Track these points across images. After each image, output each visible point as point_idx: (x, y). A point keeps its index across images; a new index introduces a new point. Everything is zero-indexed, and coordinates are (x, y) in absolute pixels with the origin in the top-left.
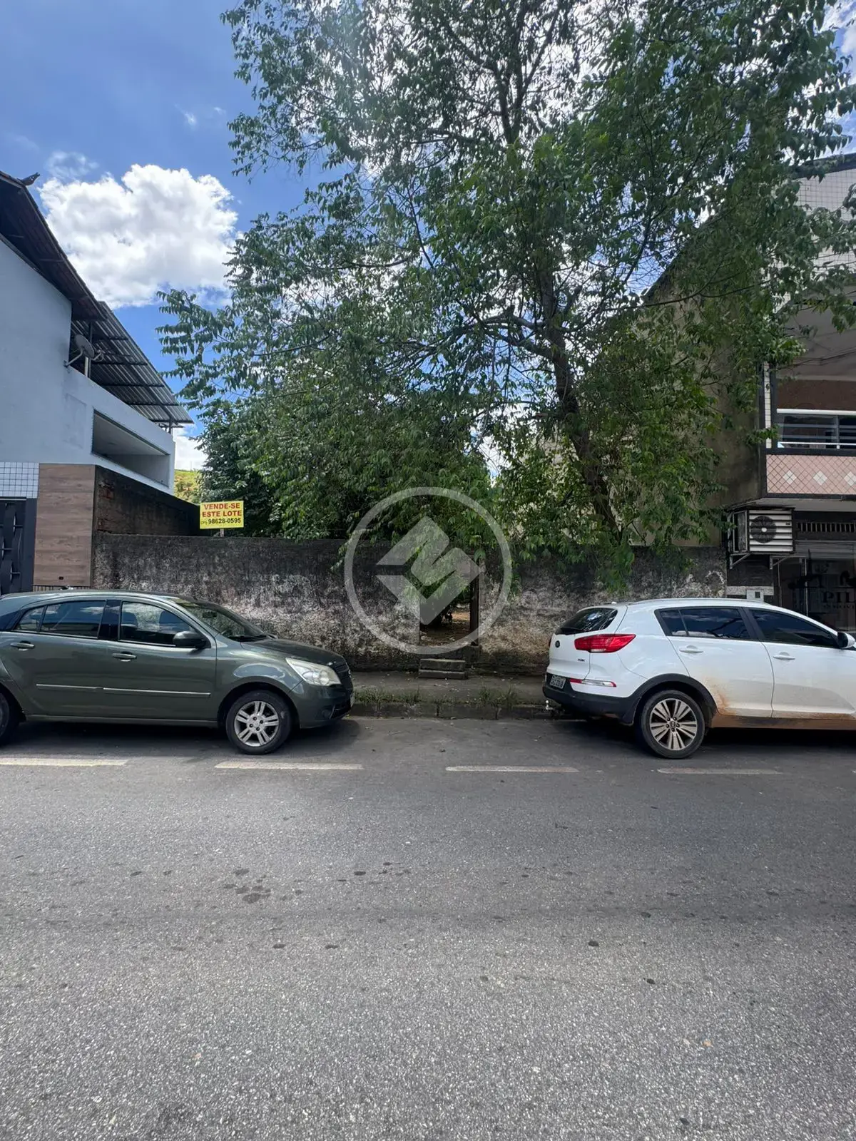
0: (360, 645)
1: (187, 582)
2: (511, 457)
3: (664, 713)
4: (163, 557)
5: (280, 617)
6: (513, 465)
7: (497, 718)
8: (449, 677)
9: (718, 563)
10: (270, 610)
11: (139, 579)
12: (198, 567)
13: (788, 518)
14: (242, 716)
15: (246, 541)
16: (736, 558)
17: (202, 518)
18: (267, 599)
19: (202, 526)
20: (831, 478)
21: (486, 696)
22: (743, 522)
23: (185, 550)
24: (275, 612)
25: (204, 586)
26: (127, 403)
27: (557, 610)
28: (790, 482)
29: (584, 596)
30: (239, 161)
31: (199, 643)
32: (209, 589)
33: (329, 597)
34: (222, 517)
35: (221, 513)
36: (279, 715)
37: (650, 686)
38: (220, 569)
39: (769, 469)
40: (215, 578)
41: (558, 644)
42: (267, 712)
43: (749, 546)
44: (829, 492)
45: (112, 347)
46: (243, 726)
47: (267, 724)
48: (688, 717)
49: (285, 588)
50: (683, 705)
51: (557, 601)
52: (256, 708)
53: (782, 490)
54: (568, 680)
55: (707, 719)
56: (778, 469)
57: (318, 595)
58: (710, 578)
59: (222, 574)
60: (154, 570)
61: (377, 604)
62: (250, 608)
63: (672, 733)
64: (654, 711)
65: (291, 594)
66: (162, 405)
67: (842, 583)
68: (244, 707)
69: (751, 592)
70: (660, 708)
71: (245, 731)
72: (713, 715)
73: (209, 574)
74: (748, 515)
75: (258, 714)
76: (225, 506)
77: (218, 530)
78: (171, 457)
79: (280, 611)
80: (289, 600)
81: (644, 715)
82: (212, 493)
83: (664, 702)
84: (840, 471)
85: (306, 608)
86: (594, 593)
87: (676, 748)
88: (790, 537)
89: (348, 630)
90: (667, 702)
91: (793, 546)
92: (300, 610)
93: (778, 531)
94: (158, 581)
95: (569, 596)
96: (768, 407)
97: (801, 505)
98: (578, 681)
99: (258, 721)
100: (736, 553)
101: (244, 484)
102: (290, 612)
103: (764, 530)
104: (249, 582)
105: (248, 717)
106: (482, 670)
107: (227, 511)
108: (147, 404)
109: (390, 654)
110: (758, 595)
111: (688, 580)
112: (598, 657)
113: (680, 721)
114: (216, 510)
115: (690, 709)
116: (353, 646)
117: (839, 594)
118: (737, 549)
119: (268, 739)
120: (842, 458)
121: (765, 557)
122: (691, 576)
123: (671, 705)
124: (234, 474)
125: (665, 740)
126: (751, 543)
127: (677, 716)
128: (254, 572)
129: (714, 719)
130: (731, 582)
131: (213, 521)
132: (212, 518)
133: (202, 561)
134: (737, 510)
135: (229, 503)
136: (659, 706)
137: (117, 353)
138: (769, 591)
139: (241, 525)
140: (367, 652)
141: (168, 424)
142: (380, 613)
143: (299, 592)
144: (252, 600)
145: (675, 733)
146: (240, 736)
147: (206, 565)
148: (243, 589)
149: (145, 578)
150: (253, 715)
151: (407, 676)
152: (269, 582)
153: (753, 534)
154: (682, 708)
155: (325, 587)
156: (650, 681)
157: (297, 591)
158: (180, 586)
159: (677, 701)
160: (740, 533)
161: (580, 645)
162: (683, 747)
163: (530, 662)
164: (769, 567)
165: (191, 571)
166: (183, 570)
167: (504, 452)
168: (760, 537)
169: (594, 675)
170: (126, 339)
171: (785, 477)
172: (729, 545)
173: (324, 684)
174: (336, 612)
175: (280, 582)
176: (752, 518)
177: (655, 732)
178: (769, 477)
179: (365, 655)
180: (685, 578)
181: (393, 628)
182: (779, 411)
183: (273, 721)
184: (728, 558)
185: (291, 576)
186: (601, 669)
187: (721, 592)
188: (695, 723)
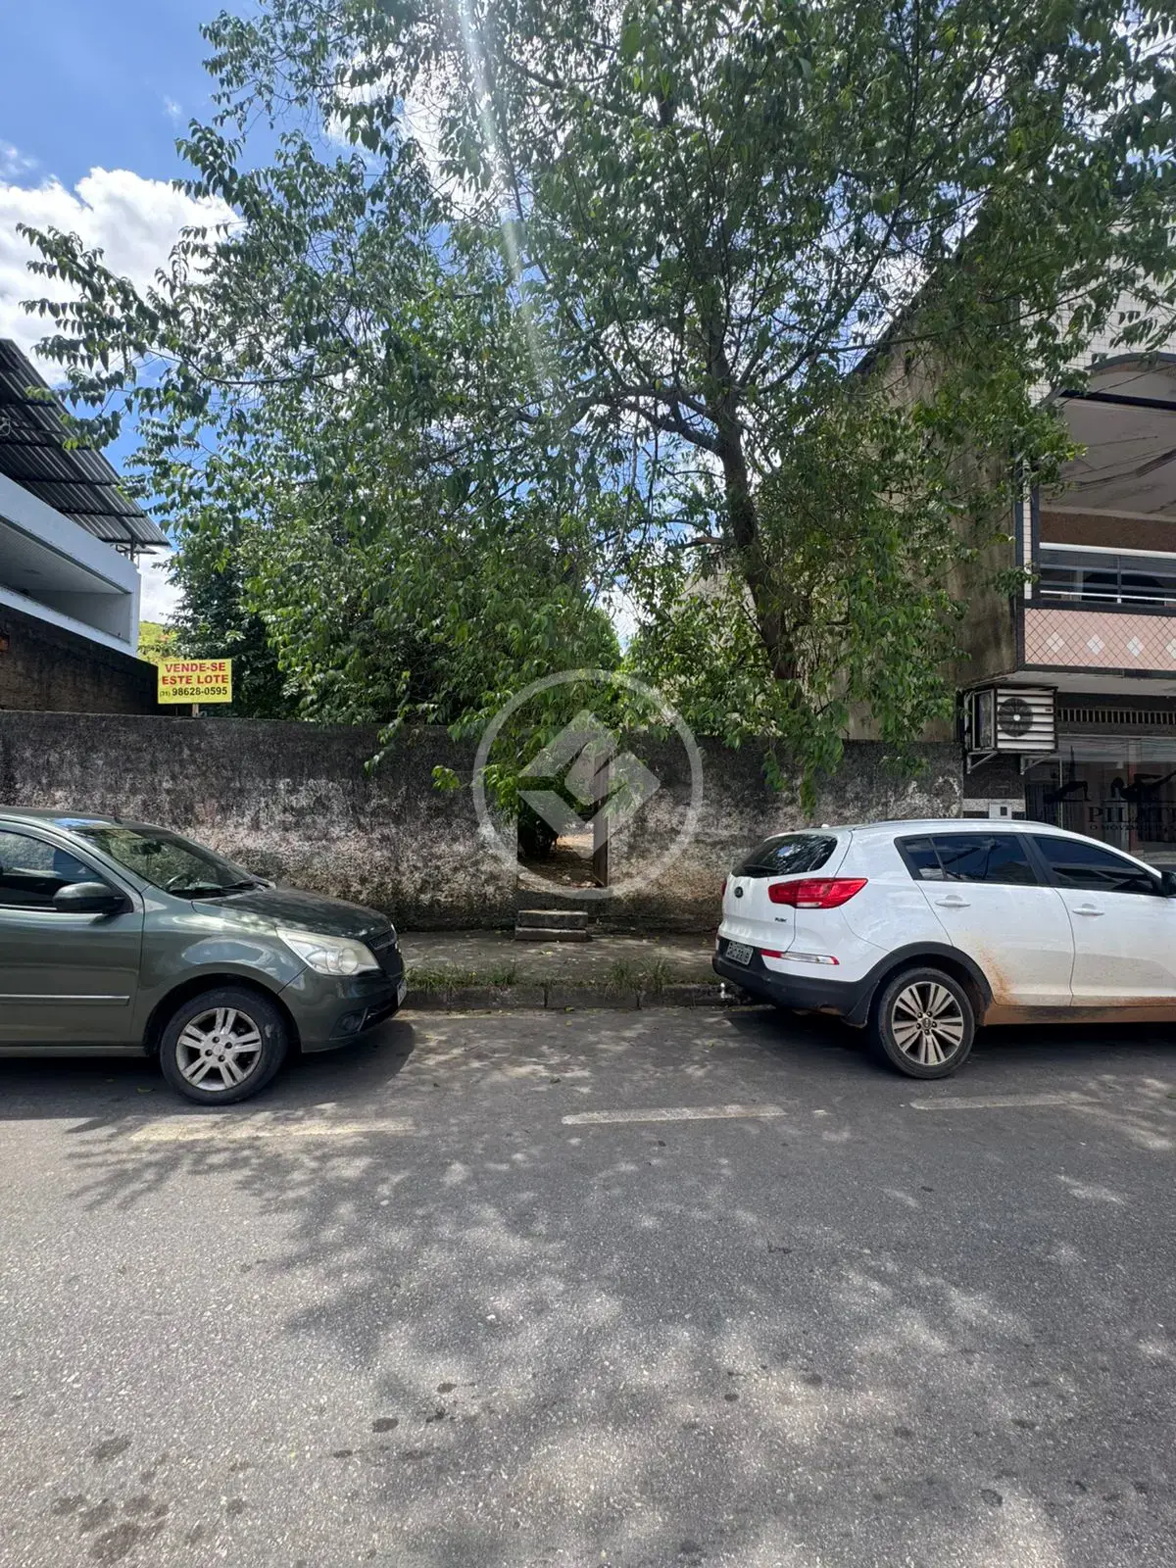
0: (422, 890)
1: (134, 791)
2: (653, 606)
3: (913, 1005)
4: (93, 749)
5: (292, 846)
6: (657, 618)
7: (638, 1007)
8: (563, 939)
9: (952, 766)
10: (276, 836)
11: (50, 785)
12: (154, 766)
13: (1049, 701)
14: (190, 1036)
15: (236, 724)
16: (975, 759)
17: (161, 687)
18: (272, 819)
19: (162, 700)
20: (1111, 645)
21: (622, 972)
22: (987, 706)
23: (133, 737)
24: (284, 839)
25: (164, 796)
26: (61, 510)
27: (725, 834)
28: (1055, 649)
29: (763, 813)
30: (224, 100)
31: (112, 904)
32: (174, 804)
33: (373, 814)
34: (195, 685)
35: (194, 680)
36: (262, 1033)
37: (891, 965)
38: (191, 770)
39: (1028, 629)
40: (184, 784)
41: (739, 892)
42: (240, 1027)
43: (997, 740)
44: (1106, 664)
45: (29, 417)
46: (193, 1054)
47: (238, 1049)
48: (950, 1011)
49: (302, 800)
50: (943, 991)
51: (725, 821)
52: (219, 1020)
53: (1046, 661)
54: (758, 952)
55: (978, 1013)
56: (1040, 630)
57: (355, 812)
58: (941, 788)
59: (195, 776)
60: (77, 771)
61: (450, 825)
62: (243, 832)
63: (925, 1036)
64: (898, 1003)
65: (312, 811)
66: (119, 516)
67: (1113, 796)
68: (195, 1020)
69: (994, 807)
70: (908, 997)
71: (198, 1063)
72: (986, 1006)
73: (174, 778)
74: (996, 695)
75: (223, 1032)
76: (201, 668)
77: (189, 706)
78: (134, 596)
79: (293, 837)
80: (308, 819)
81: (884, 1009)
82: (186, 648)
83: (913, 987)
84: (1120, 634)
85: (336, 831)
86: (778, 808)
87: (933, 1061)
88: (1050, 729)
89: (404, 866)
90: (918, 988)
91: (1055, 742)
92: (325, 836)
93: (1035, 719)
94: (84, 788)
95: (741, 813)
96: (1027, 538)
97: (1068, 684)
98: (776, 954)
99: (222, 1043)
100: (976, 751)
101: (240, 637)
102: (309, 838)
103: (1017, 718)
104: (241, 791)
105: (203, 1037)
106: (613, 926)
107: (203, 676)
108: (93, 513)
109: (470, 904)
110: (1004, 811)
111: (910, 790)
112: (807, 916)
113: (936, 1018)
114: (185, 673)
115: (952, 998)
116: (411, 890)
117: (1110, 810)
118: (977, 745)
119: (241, 1075)
120: (1125, 617)
121: (1016, 757)
122: (914, 784)
123: (924, 992)
124: (224, 619)
125: (915, 1049)
126: (1000, 736)
127: (933, 1010)
128: (250, 774)
129: (987, 1013)
130: (969, 794)
131: (181, 692)
132: (178, 686)
133: (160, 756)
134: (977, 689)
135: (208, 662)
136: (905, 995)
137: (39, 427)
138: (1018, 805)
139: (228, 698)
140: (435, 902)
141: (128, 546)
142: (455, 839)
143: (323, 806)
144: (247, 820)
145: (930, 1038)
146: (187, 1074)
147: (167, 762)
148: (230, 801)
149: (60, 785)
150: (212, 1034)
151: (496, 939)
152: (274, 790)
153: (1001, 723)
154: (941, 996)
155: (368, 798)
156: (893, 954)
157: (321, 805)
158: (122, 797)
159: (933, 985)
160: (983, 722)
161: (778, 894)
162: (943, 1059)
163: (684, 911)
164: (1019, 771)
165: (142, 772)
166: (127, 770)
167: (643, 601)
168: (1012, 728)
169: (804, 945)
170: (53, 405)
171: (1050, 642)
172: (967, 738)
173: (348, 972)
174: (385, 839)
175: (292, 791)
176: (1001, 700)
177: (899, 1038)
178: (1028, 641)
179: (431, 906)
180: (905, 787)
181: (476, 863)
182: (1043, 545)
183: (250, 1042)
184: (965, 754)
185: (311, 782)
186: (811, 933)
187: (955, 808)
188: (960, 1019)
